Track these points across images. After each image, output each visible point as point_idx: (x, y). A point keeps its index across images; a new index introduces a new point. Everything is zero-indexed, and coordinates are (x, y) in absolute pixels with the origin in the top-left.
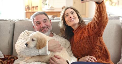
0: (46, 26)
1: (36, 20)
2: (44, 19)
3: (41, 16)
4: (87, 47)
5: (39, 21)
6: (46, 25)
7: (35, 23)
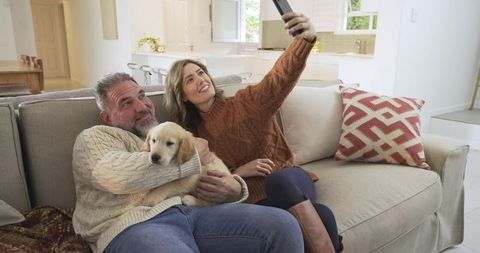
4: (249, 141)
5: (130, 98)
6: (147, 105)
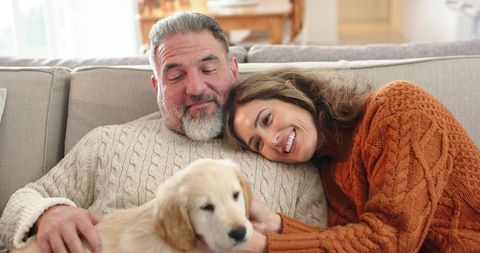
0: (209, 91)
1: (169, 54)
2: (205, 54)
3: (191, 38)
5: (181, 65)
6: (210, 86)
7: (162, 69)
